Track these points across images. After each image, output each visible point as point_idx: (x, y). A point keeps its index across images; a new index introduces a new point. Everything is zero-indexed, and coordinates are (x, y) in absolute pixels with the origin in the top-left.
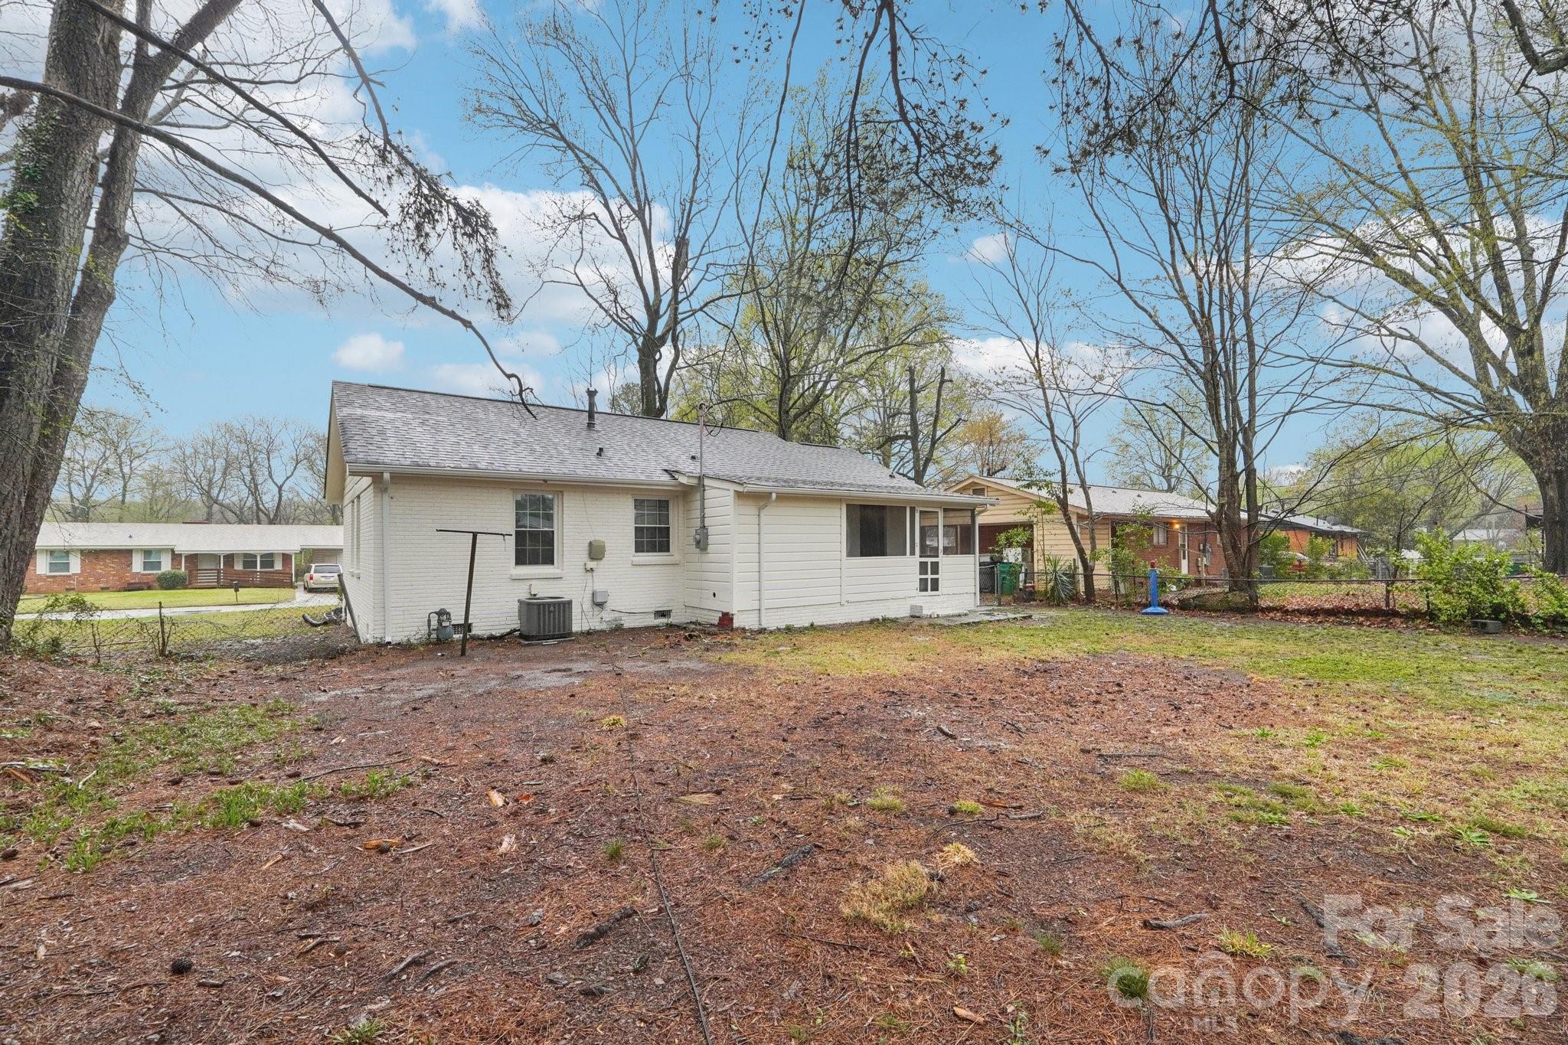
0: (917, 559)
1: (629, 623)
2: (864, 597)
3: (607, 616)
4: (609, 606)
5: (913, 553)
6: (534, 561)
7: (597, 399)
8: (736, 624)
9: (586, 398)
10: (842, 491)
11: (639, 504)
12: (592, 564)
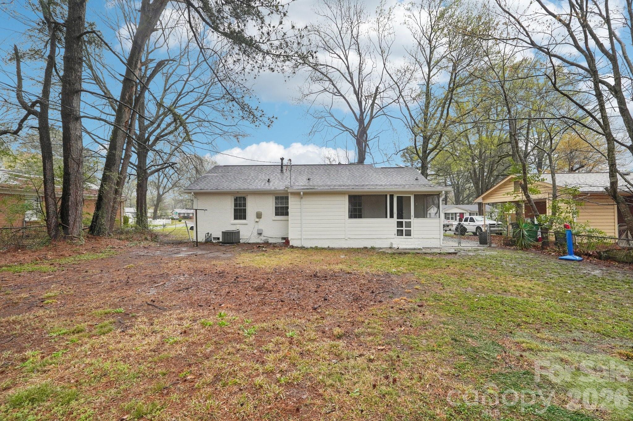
0: (395, 220)
1: (271, 241)
2: (360, 237)
3: (264, 238)
4: (263, 234)
5: (392, 216)
6: (240, 219)
7: (284, 161)
8: (291, 244)
9: (280, 161)
10: (344, 188)
11: (277, 198)
12: (258, 220)
